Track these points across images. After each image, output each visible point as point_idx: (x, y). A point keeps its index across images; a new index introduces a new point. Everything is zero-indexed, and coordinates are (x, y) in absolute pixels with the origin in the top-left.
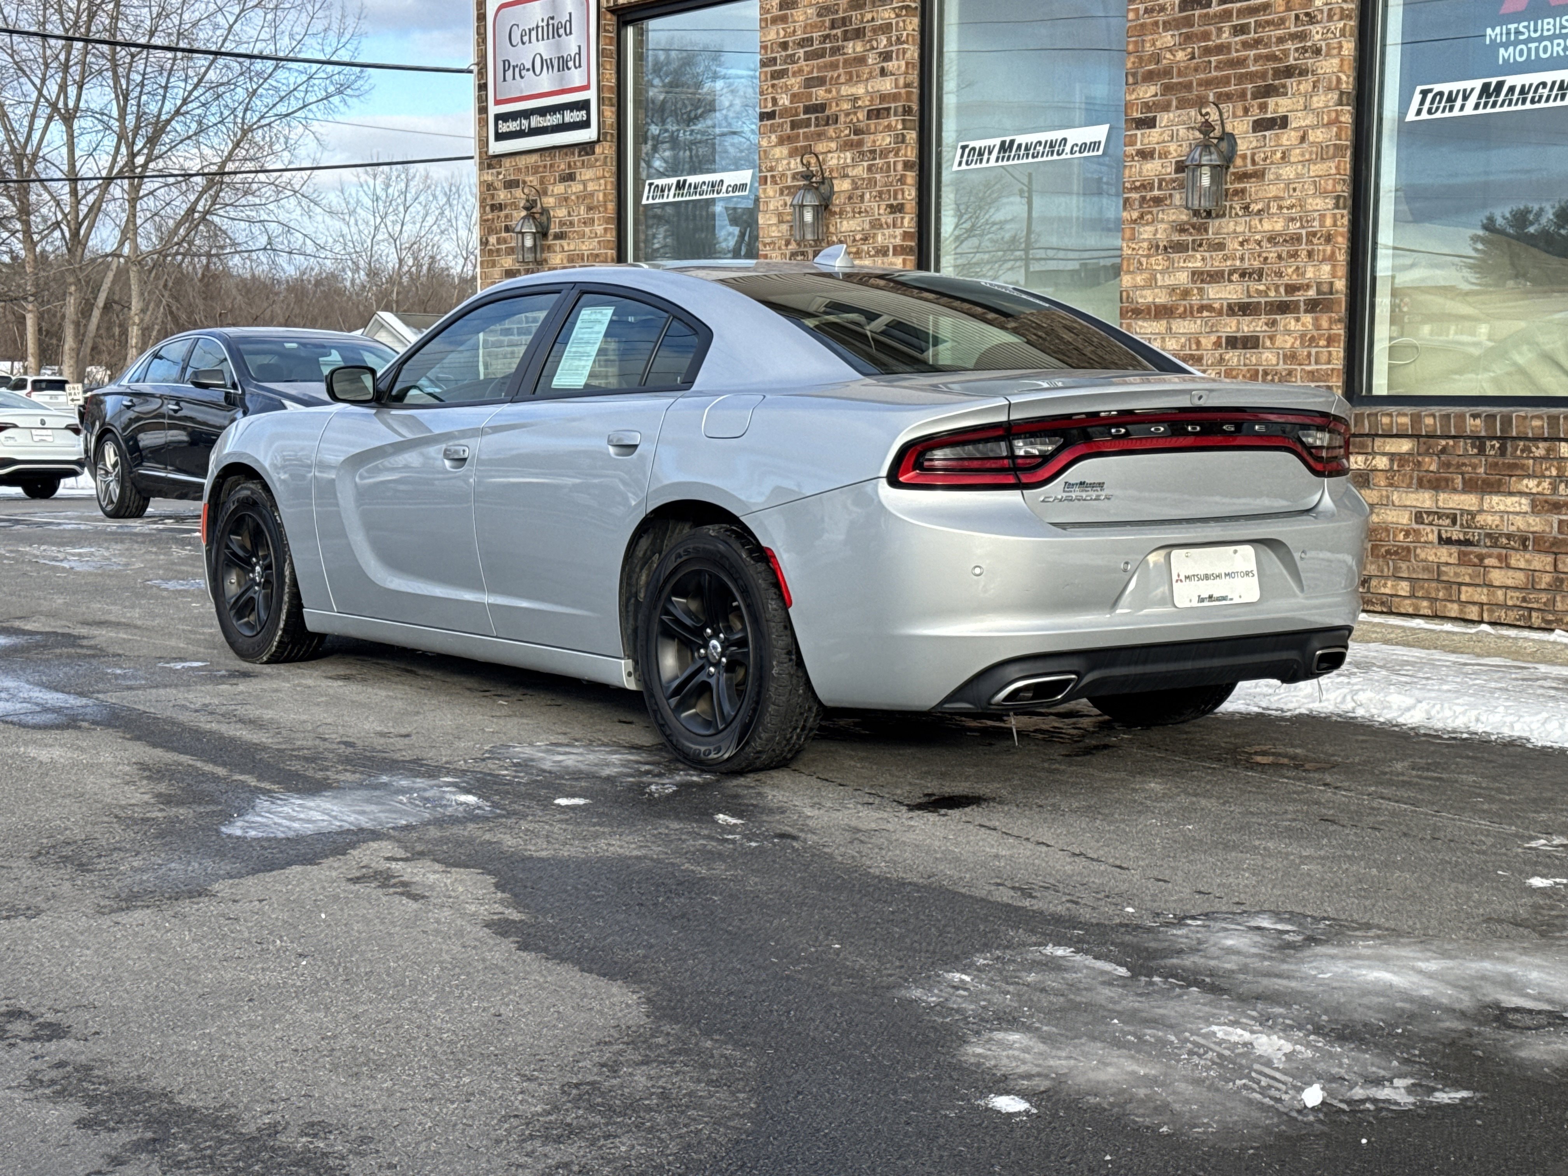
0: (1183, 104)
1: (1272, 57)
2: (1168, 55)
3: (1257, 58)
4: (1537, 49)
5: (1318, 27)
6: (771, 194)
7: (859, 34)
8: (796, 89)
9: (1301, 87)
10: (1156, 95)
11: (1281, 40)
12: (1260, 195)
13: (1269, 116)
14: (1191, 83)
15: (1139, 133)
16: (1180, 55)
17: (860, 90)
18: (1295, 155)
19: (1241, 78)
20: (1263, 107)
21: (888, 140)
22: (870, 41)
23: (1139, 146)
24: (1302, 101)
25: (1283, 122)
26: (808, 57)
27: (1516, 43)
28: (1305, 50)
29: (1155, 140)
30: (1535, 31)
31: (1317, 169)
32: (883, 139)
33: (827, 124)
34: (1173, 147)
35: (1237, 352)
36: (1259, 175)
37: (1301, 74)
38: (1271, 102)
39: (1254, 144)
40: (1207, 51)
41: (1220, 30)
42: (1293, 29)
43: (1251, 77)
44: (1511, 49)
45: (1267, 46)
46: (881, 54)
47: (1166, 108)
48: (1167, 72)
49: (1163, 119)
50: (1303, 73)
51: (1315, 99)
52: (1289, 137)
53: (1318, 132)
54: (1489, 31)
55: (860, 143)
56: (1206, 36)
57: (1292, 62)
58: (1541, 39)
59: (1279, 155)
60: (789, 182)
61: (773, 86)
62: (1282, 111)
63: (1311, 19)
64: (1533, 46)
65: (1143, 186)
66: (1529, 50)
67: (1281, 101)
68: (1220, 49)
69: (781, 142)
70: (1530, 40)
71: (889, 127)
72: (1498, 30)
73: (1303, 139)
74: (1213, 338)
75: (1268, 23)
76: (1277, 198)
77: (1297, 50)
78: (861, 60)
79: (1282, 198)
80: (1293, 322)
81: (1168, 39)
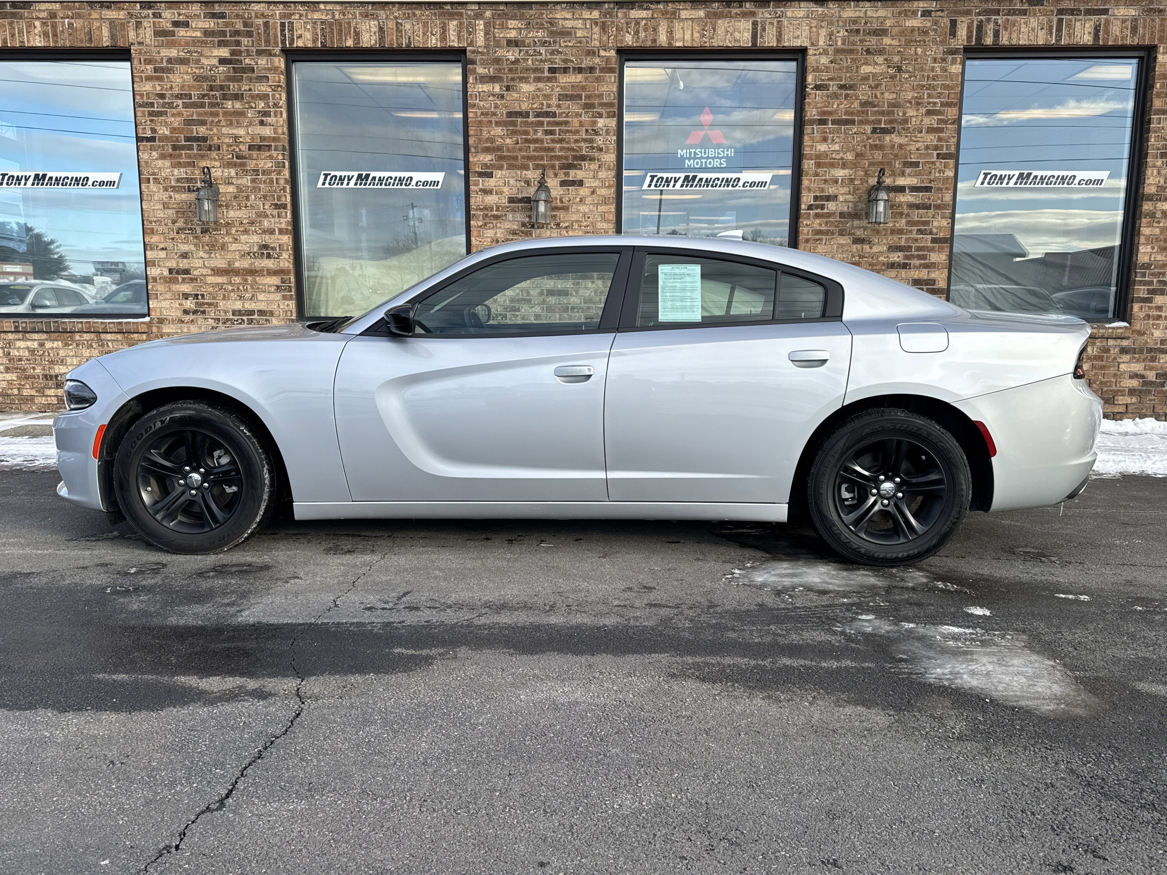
0: (511, 167)
1: (573, 149)
2: (500, 140)
3: (561, 149)
4: (706, 162)
5: (600, 138)
6: (155, 189)
7: (237, 97)
8: (176, 125)
9: (591, 167)
10: (492, 160)
11: (576, 141)
12: (566, 219)
13: (571, 179)
14: (517, 157)
15: (480, 179)
16: (508, 141)
17: (241, 132)
18: (589, 200)
19: (552, 158)
20: (567, 174)
21: (270, 165)
22: (249, 103)
23: (481, 186)
24: (592, 174)
25: (581, 183)
26: (186, 106)
27: (695, 158)
28: (593, 148)
29: (493, 184)
30: (705, 153)
31: (602, 208)
32: (265, 164)
33: (210, 150)
34: (506, 189)
35: (554, 298)
36: (566, 209)
37: (590, 160)
38: (572, 172)
39: (562, 193)
40: (527, 141)
41: (536, 132)
42: (584, 137)
43: (558, 158)
44: (692, 161)
45: (567, 143)
46: (259, 112)
47: (501, 168)
48: (499, 149)
49: (498, 173)
50: (592, 159)
51: (600, 173)
52: (583, 191)
53: (603, 190)
54: (680, 151)
55: (244, 165)
56: (526, 133)
57: (584, 153)
58: (708, 158)
59: (578, 200)
60: (173, 183)
61: (151, 121)
62: (579, 177)
63: (596, 133)
64: (704, 161)
65: (486, 208)
66: (702, 163)
67: (578, 172)
68: (536, 141)
69: (163, 157)
70: (702, 158)
71: (271, 157)
72: (685, 151)
73: (593, 192)
74: (538, 291)
75: (568, 131)
76: (577, 221)
77: (587, 147)
78: (241, 114)
79: (581, 222)
80: (590, 284)
81: (499, 131)
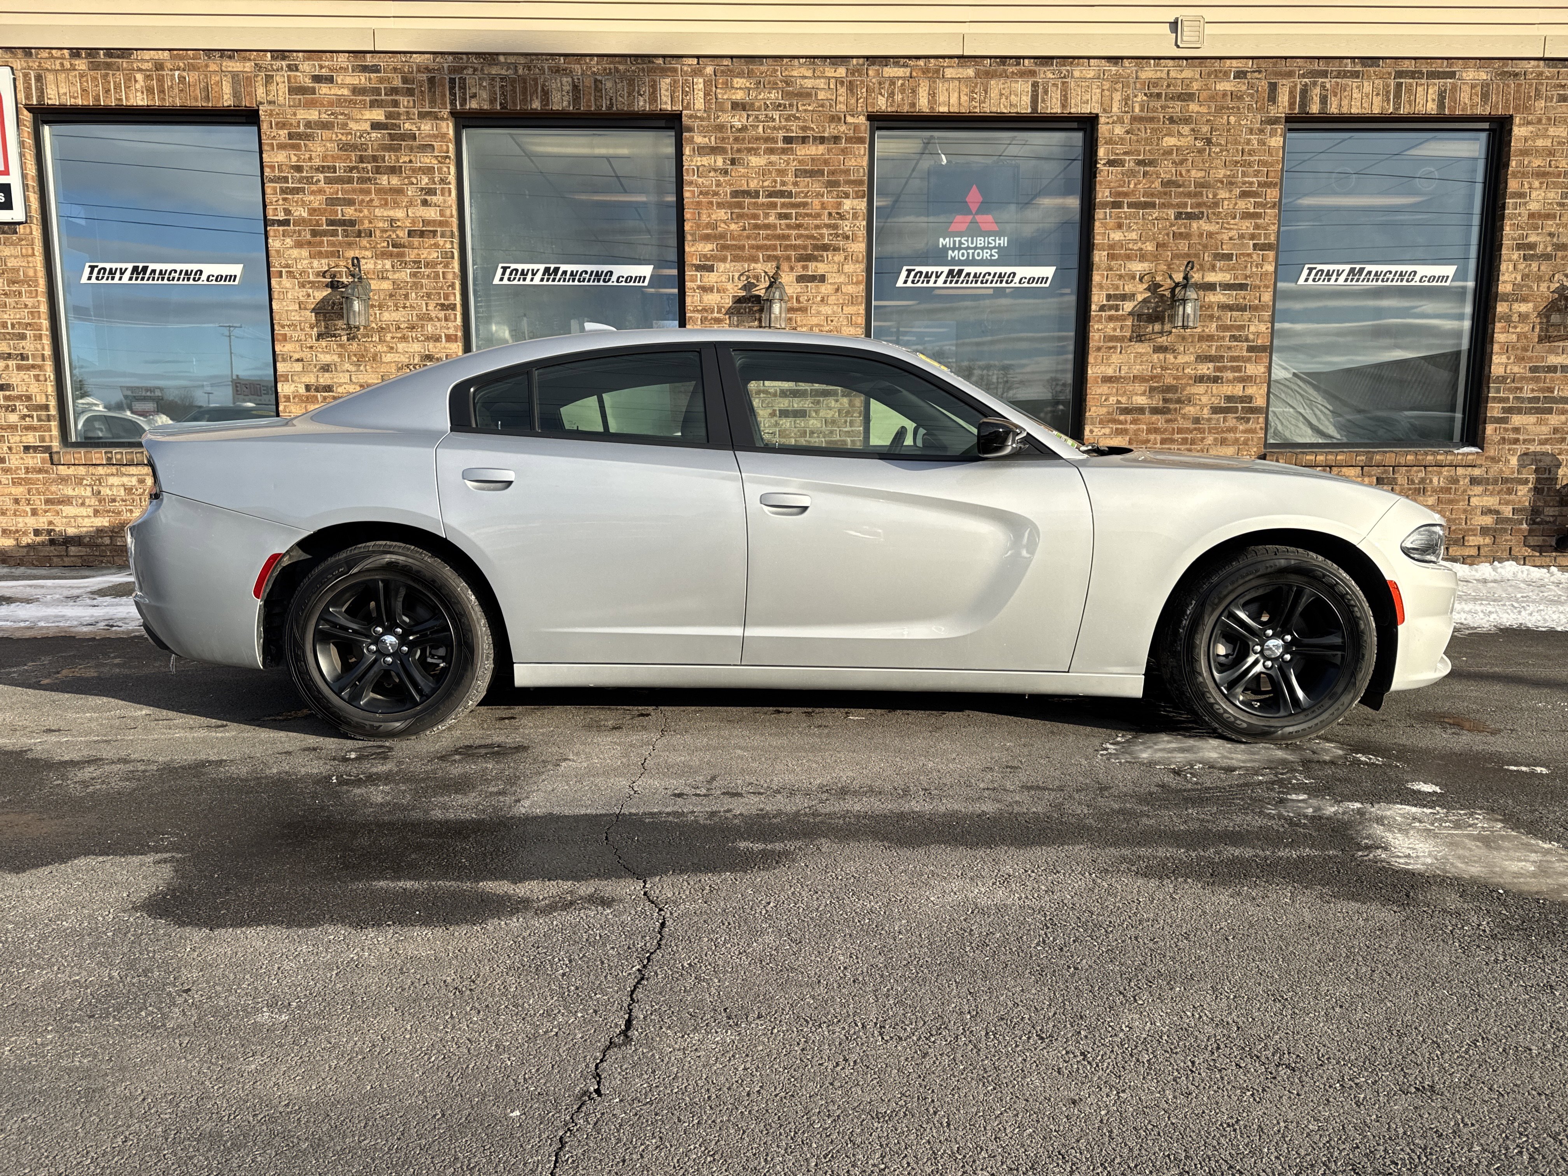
0: (736, 259)
1: (812, 237)
2: (723, 225)
3: (799, 236)
4: (973, 253)
5: (846, 222)
6: (288, 285)
7: (393, 170)
8: (316, 205)
9: (835, 258)
10: (713, 250)
11: (817, 227)
12: (804, 322)
13: (810, 273)
14: (744, 246)
15: (699, 274)
16: (733, 227)
17: (399, 214)
18: (832, 299)
19: (787, 248)
20: (805, 268)
21: (435, 255)
22: (409, 178)
23: (699, 283)
24: (836, 267)
25: (822, 279)
26: (328, 181)
27: (960, 249)
28: (837, 235)
29: (715, 280)
30: (972, 243)
31: (848, 310)
32: (429, 253)
33: (359, 236)
34: (729, 286)
35: (789, 420)
36: (803, 310)
37: (834, 250)
38: (812, 265)
39: (799, 290)
40: (757, 227)
41: (767, 215)
42: (827, 221)
43: (795, 247)
44: (956, 252)
45: (806, 229)
46: (422, 189)
47: (724, 260)
48: (722, 236)
49: (722, 266)
50: (836, 249)
51: (846, 267)
52: (825, 289)
53: (849, 287)
54: (941, 240)
55: (401, 255)
56: (756, 217)
57: (826, 241)
58: (976, 248)
59: (819, 299)
60: (312, 278)
61: (284, 199)
62: (820, 272)
63: (842, 217)
64: (971, 251)
65: (704, 310)
66: (968, 254)
67: (819, 265)
68: (767, 227)
69: (299, 245)
70: (968, 248)
71: (436, 245)
72: (947, 239)
73: (837, 290)
74: (769, 411)
75: (807, 215)
76: (817, 325)
77: (831, 234)
78: (399, 191)
79: (823, 326)
80: (833, 402)
81: (722, 214)
